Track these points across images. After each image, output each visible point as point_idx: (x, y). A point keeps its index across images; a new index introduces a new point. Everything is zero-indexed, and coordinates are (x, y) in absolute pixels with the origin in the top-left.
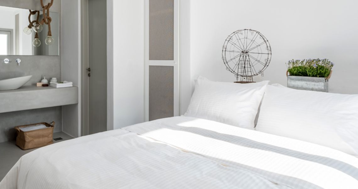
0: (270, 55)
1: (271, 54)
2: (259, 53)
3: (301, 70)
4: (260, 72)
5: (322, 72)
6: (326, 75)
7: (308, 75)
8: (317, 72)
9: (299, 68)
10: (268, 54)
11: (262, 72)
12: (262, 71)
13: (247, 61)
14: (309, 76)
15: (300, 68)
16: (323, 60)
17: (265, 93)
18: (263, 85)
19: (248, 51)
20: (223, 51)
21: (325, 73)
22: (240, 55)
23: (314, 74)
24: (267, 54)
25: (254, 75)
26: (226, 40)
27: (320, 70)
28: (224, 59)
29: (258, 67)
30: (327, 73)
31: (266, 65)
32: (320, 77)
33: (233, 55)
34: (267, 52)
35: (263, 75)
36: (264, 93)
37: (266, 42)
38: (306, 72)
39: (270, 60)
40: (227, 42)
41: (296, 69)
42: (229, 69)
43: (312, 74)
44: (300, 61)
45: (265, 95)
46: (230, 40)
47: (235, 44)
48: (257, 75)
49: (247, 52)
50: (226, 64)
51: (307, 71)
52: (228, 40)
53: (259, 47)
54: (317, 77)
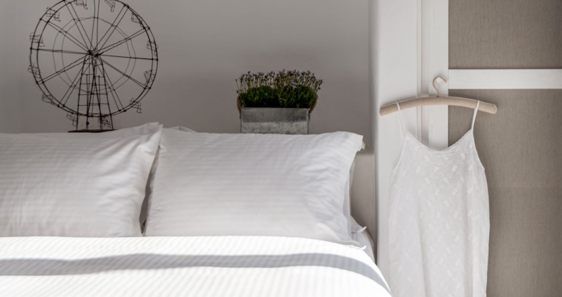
0: (155, 62)
1: (157, 60)
2: (131, 58)
3: (266, 94)
4: (134, 103)
5: (305, 96)
6: (311, 103)
7: (281, 105)
8: (297, 98)
9: (262, 91)
10: (152, 59)
11: (137, 102)
12: (138, 100)
13: (99, 77)
14: (282, 107)
15: (265, 91)
16: (303, 74)
17: (162, 146)
18: (152, 132)
19: (100, 53)
20: (31, 49)
21: (309, 99)
22: (83, 60)
23: (292, 101)
24: (150, 59)
25: (120, 111)
26: (41, 19)
27: (302, 93)
28: (35, 71)
29: (127, 92)
30: (312, 100)
31: (147, 86)
32: (300, 107)
33: (60, 61)
34: (148, 54)
35: (139, 111)
36: (159, 147)
37: (146, 31)
38: (277, 97)
39: (154, 73)
40: (43, 23)
41: (257, 92)
42: (49, 98)
43: (288, 101)
44: (263, 75)
45: (161, 151)
46: (52, 20)
47: (66, 32)
48: (125, 111)
49: (97, 55)
50: (42, 86)
51: (279, 96)
52: (46, 18)
53: (130, 41)
54: (296, 107)
